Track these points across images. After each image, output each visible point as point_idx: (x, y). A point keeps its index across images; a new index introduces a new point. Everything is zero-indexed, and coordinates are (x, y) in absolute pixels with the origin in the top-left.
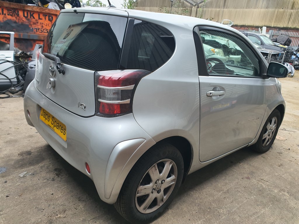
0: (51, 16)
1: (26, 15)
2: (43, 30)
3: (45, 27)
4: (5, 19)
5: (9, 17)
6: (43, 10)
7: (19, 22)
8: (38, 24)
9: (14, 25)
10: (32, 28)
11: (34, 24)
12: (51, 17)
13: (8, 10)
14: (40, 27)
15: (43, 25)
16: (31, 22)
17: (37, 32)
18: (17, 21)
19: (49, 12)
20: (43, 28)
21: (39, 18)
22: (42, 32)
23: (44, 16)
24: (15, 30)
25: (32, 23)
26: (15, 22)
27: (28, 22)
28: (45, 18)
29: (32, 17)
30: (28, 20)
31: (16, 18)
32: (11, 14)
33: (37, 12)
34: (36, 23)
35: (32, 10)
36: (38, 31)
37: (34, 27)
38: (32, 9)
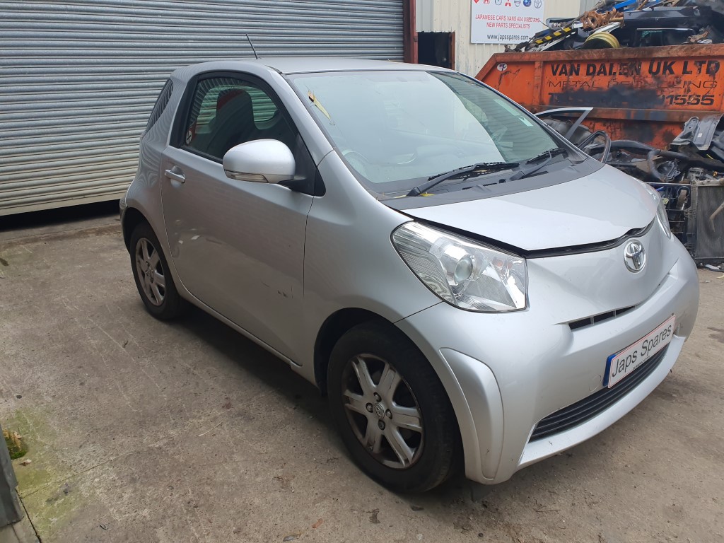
0: (714, 62)
1: (654, 69)
2: (687, 98)
3: (693, 89)
4: (613, 83)
5: (621, 79)
6: (693, 51)
7: (637, 85)
8: (679, 86)
9: (626, 93)
10: (664, 96)
11: (671, 85)
12: (713, 65)
13: (622, 65)
14: (681, 92)
15: (691, 86)
16: (662, 82)
17: (671, 103)
18: (634, 84)
19: (708, 52)
20: (690, 94)
21: (685, 72)
22: (684, 103)
23: (698, 64)
24: (626, 103)
25: (665, 85)
26: (631, 87)
27: (656, 83)
28: (700, 70)
29: (668, 71)
30: (658, 79)
31: (634, 78)
32: (626, 71)
33: (679, 58)
34: (675, 83)
35: (668, 56)
36: (674, 101)
37: (668, 92)
38: (669, 54)
